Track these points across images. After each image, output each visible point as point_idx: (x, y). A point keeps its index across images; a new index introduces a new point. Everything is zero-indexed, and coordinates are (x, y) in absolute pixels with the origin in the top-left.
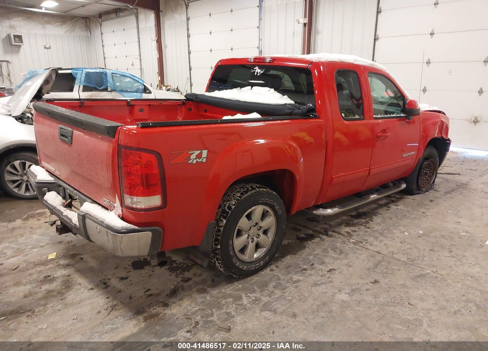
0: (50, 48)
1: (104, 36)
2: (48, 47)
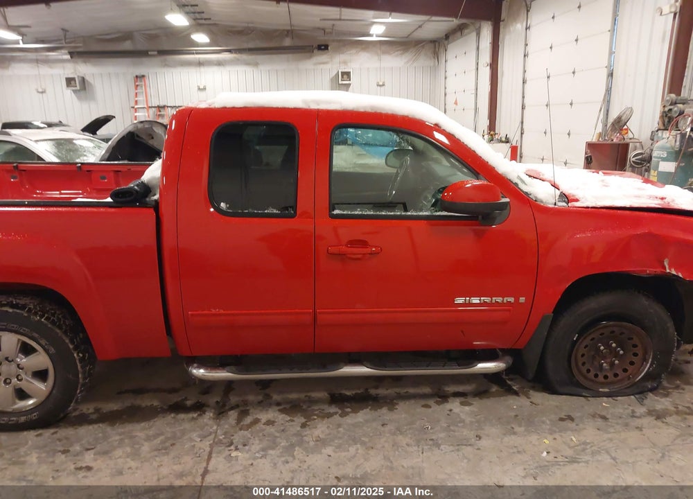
0: (383, 85)
1: (448, 63)
2: (381, 83)
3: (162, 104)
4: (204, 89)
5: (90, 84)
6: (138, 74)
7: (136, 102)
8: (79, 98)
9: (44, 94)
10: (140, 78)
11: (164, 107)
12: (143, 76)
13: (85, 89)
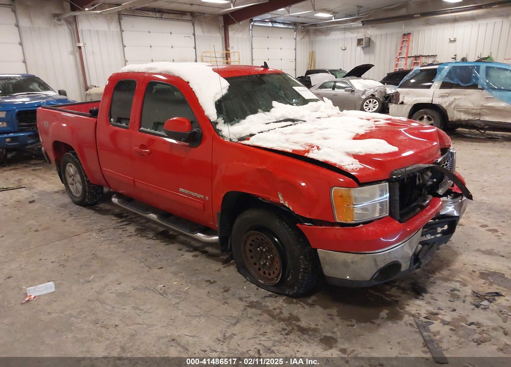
3: (419, 54)
4: (455, 41)
5: (373, 42)
6: (406, 33)
7: (400, 54)
8: (365, 53)
9: (345, 51)
10: (406, 35)
11: (419, 57)
12: (409, 34)
13: (369, 46)
